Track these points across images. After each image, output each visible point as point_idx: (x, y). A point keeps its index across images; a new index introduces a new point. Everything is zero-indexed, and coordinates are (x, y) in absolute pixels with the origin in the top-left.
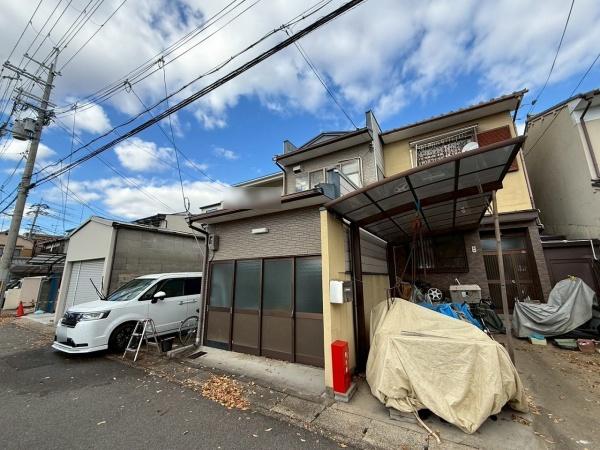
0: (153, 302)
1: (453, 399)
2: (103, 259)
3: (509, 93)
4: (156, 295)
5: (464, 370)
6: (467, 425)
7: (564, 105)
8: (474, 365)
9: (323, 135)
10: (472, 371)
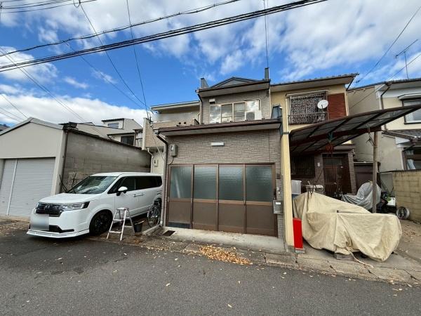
0: (118, 195)
1: (374, 246)
2: (55, 158)
3: (348, 74)
4: (120, 190)
5: (379, 230)
6: (381, 257)
7: (373, 86)
8: (384, 227)
9: (233, 79)
10: (383, 230)
